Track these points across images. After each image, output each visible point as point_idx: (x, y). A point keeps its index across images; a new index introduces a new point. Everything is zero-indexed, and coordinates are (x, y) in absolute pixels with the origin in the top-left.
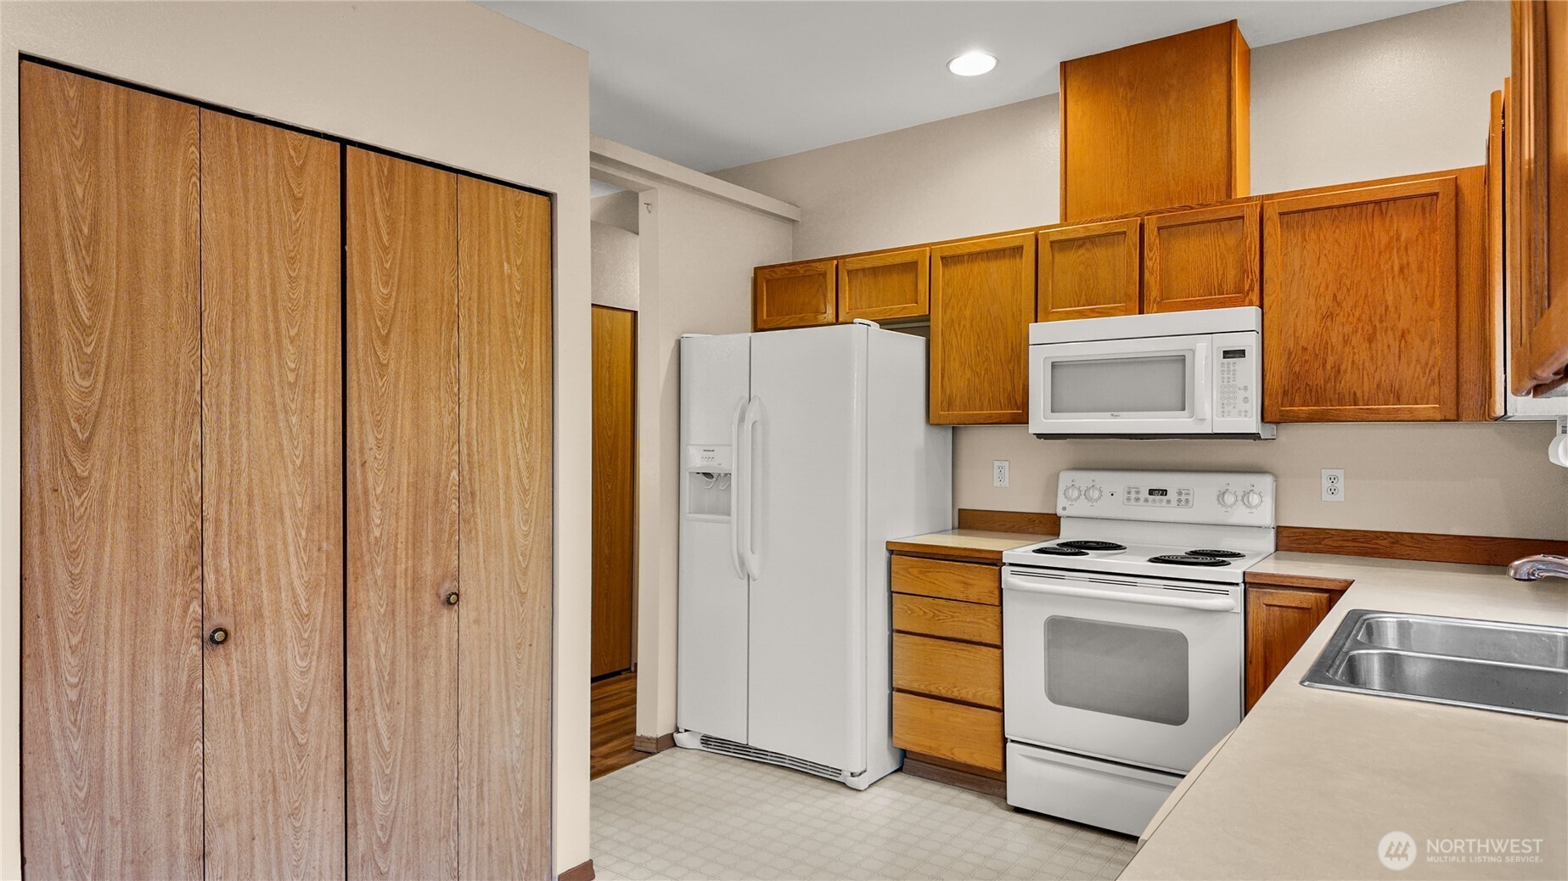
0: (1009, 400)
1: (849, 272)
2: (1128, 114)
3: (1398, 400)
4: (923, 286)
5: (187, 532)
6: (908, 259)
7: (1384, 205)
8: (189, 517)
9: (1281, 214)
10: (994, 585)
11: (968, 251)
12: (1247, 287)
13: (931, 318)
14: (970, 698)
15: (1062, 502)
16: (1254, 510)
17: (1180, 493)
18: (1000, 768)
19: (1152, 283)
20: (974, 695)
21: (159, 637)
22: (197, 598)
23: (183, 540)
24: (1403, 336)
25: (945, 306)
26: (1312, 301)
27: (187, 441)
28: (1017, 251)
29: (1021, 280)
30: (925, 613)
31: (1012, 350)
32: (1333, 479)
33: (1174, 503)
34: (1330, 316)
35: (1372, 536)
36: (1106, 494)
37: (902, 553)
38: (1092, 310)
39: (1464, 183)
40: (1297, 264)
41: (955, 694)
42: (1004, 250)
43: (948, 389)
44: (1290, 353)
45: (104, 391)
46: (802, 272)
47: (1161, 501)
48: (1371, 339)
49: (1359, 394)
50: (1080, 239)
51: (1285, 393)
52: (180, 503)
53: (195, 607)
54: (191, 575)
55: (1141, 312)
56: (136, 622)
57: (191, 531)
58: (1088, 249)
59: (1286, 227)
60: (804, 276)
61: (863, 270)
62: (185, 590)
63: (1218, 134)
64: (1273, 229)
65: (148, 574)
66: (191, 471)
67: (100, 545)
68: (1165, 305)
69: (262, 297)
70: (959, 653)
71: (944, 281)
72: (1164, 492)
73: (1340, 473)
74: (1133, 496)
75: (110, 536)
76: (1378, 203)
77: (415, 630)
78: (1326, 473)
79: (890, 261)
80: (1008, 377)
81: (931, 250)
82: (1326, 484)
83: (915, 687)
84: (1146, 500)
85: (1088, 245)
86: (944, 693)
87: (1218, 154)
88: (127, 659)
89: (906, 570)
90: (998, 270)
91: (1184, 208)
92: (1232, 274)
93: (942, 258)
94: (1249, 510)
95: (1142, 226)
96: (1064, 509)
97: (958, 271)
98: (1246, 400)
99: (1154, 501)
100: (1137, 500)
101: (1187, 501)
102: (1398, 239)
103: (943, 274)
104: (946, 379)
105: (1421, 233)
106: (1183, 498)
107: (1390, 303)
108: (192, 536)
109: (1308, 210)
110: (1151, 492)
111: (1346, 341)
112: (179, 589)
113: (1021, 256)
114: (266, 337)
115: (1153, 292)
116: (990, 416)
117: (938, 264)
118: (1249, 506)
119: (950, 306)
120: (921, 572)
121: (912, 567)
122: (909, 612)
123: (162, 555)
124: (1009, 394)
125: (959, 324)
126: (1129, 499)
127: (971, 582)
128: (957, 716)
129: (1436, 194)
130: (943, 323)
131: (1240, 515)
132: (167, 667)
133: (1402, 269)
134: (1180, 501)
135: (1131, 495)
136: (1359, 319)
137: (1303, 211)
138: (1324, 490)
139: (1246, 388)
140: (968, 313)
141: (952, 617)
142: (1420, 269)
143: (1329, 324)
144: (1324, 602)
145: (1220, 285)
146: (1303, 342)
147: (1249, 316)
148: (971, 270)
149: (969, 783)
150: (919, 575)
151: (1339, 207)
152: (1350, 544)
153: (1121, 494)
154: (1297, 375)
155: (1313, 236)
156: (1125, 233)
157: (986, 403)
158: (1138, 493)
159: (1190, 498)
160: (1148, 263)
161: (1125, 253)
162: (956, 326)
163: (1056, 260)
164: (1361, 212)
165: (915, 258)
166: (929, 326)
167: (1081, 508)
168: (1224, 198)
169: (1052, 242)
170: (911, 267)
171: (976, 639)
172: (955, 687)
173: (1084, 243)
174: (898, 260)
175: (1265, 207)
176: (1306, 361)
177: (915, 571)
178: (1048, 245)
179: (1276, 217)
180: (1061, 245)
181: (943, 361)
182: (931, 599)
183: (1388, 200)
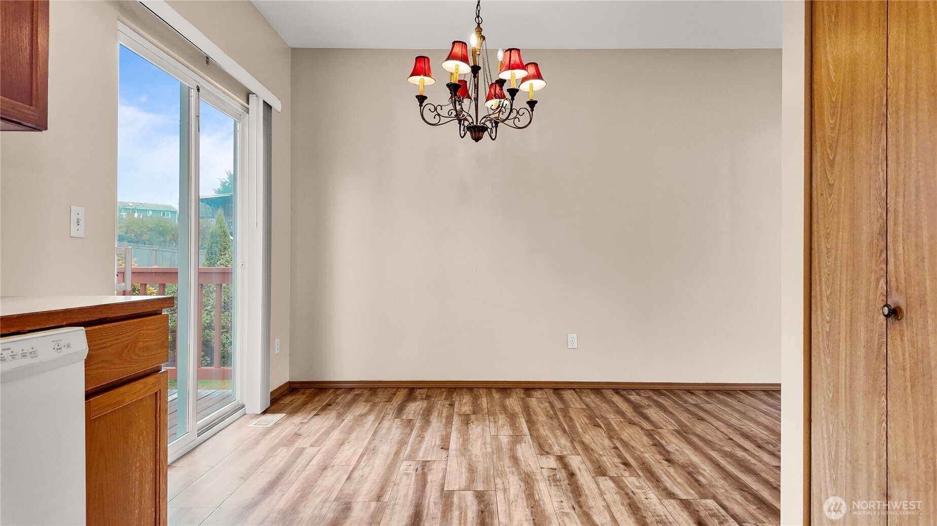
5: (878, 222)
8: (879, 209)
21: (863, 302)
22: (883, 276)
23: (876, 228)
27: (878, 148)
45: (840, 125)
52: (875, 197)
53: (882, 283)
54: (880, 256)
56: (852, 287)
57: (880, 221)
62: (877, 269)
65: (858, 253)
66: (880, 171)
67: (838, 232)
75: (842, 224)
88: (849, 312)
108: (881, 225)
112: (874, 267)
123: (865, 238)
132: (867, 327)
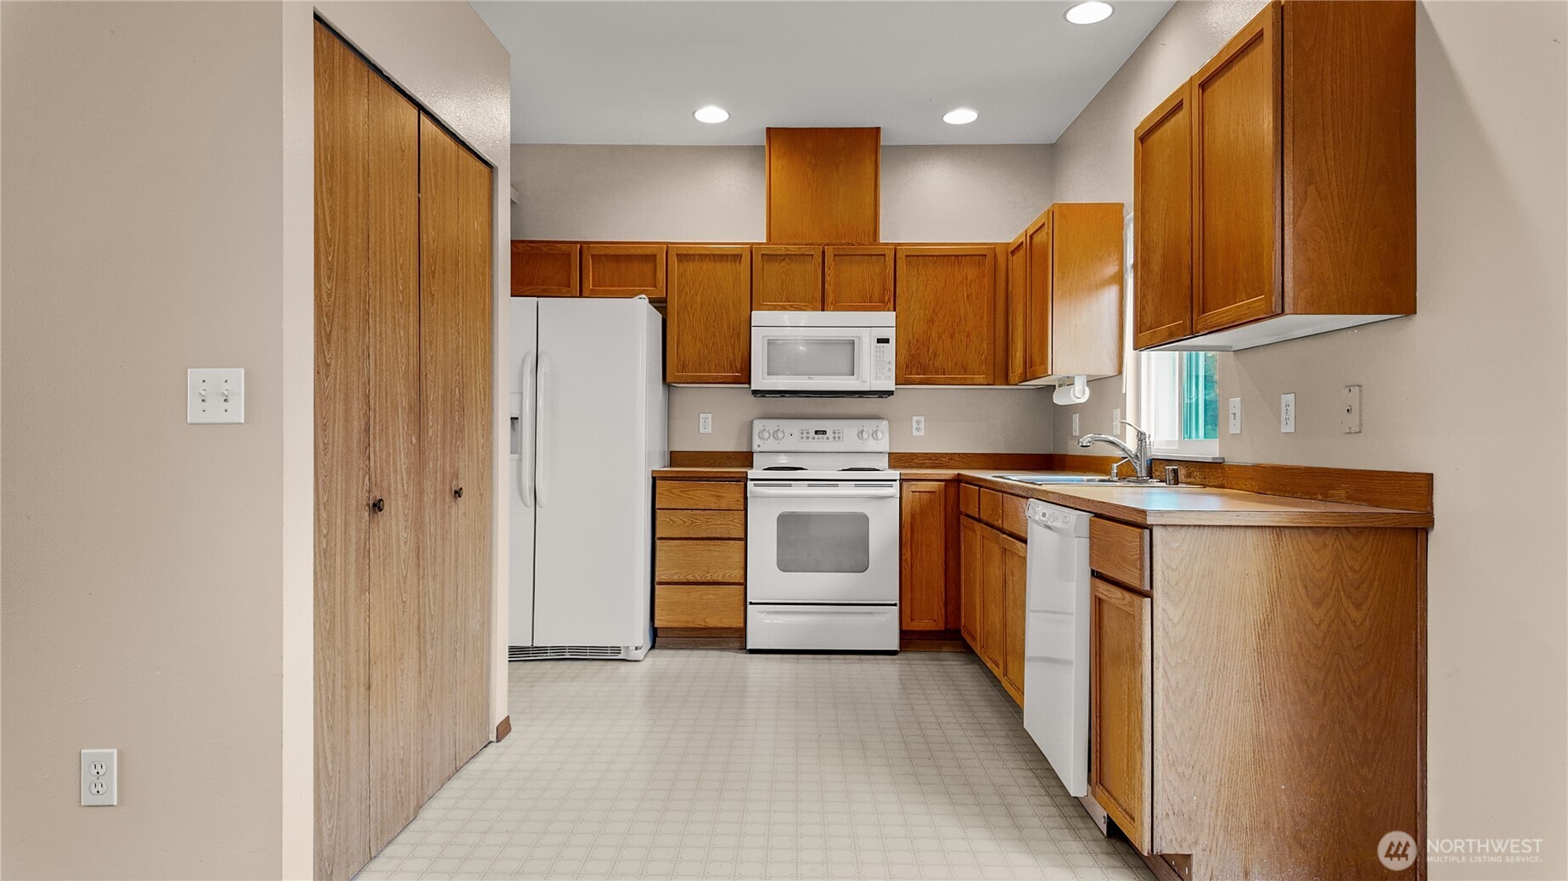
0: (731, 365)
1: (593, 256)
2: (813, 173)
3: (966, 373)
4: (661, 274)
5: (364, 418)
6: (649, 252)
7: (960, 258)
9: (906, 256)
10: (740, 496)
11: (698, 253)
12: (887, 299)
13: (669, 300)
14: (720, 579)
15: (756, 441)
16: (879, 442)
17: (834, 433)
18: (742, 625)
19: (830, 288)
20: (724, 576)
21: (353, 501)
22: (366, 472)
23: (363, 422)
24: (968, 336)
25: (680, 293)
26: (922, 312)
27: (364, 343)
28: (737, 257)
29: (740, 279)
30: (684, 522)
31: (733, 329)
32: (918, 422)
33: (831, 439)
34: (932, 321)
35: (938, 456)
36: (788, 435)
37: (663, 478)
38: (791, 306)
39: (998, 251)
40: (914, 288)
41: (709, 578)
42: (727, 256)
43: (682, 356)
44: (910, 343)
46: (545, 250)
47: (823, 438)
48: (952, 336)
49: (946, 369)
50: (781, 255)
51: (907, 366)
53: (366, 480)
54: (365, 453)
55: (823, 310)
58: (787, 263)
59: (909, 264)
60: (547, 254)
61: (606, 256)
63: (869, 199)
64: (901, 264)
65: (351, 450)
68: (837, 307)
69: (390, 229)
70: (712, 548)
71: (678, 272)
72: (824, 432)
73: (922, 418)
74: (805, 435)
75: (337, 419)
76: (957, 256)
77: (443, 516)
78: (915, 419)
79: (632, 252)
80: (730, 350)
81: (668, 247)
82: (915, 425)
83: (676, 578)
84: (814, 438)
85: (788, 260)
86: (699, 579)
87: (869, 212)
88: (344, 519)
89: (670, 491)
90: (723, 270)
91: (849, 244)
92: (877, 289)
93: (677, 255)
94: (876, 442)
95: (823, 252)
96: (759, 446)
97: (691, 267)
98: (890, 369)
99: (818, 438)
100: (808, 438)
101: (839, 438)
102: (967, 279)
103: (678, 267)
104: (680, 348)
105: (978, 277)
106: (837, 435)
107: (962, 316)
109: (921, 256)
110: (816, 432)
111: (940, 337)
112: (360, 465)
113: (740, 261)
114: (392, 264)
115: (830, 298)
116: (717, 377)
117: (674, 260)
118: (876, 439)
119: (684, 292)
120: (682, 492)
121: (675, 488)
122: (671, 523)
123: (355, 434)
124: (731, 362)
125: (692, 307)
126: (802, 438)
127: (722, 495)
128: (709, 594)
129: (985, 255)
130: (678, 305)
131: (871, 445)
132: (357, 526)
133: (968, 297)
134: (834, 438)
135: (804, 435)
136: (947, 324)
137: (918, 256)
138: (914, 429)
139: (890, 362)
140: (698, 299)
141: (707, 522)
142: (977, 298)
143: (931, 325)
144: (943, 487)
145: (871, 297)
146: (917, 337)
147: (889, 317)
148: (701, 267)
149: (709, 644)
150: (681, 494)
151: (937, 256)
152: (927, 461)
153: (797, 434)
154: (913, 356)
155: (923, 272)
156: (812, 255)
157: (713, 368)
158: (807, 433)
159: (841, 435)
160: (828, 278)
161: (813, 267)
162: (689, 308)
163: (765, 268)
164: (948, 261)
165: (655, 252)
166: (666, 307)
167: (770, 445)
168: (872, 241)
169: (763, 255)
170: (650, 259)
171: (726, 536)
172: (708, 573)
173: (784, 259)
174: (639, 252)
175: (898, 251)
176: (918, 348)
177: (677, 491)
178: (760, 256)
179: (904, 257)
180: (769, 258)
181: (679, 334)
182: (689, 511)
183: (962, 256)
